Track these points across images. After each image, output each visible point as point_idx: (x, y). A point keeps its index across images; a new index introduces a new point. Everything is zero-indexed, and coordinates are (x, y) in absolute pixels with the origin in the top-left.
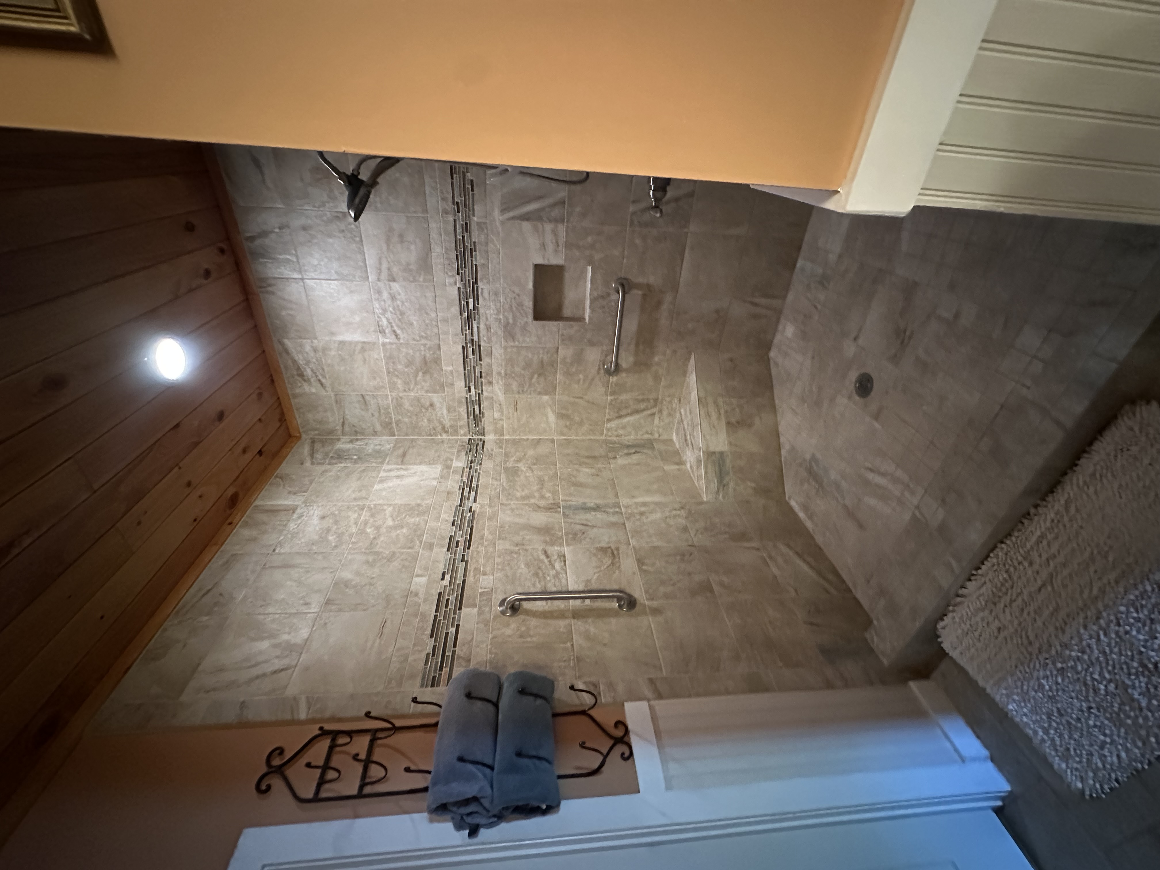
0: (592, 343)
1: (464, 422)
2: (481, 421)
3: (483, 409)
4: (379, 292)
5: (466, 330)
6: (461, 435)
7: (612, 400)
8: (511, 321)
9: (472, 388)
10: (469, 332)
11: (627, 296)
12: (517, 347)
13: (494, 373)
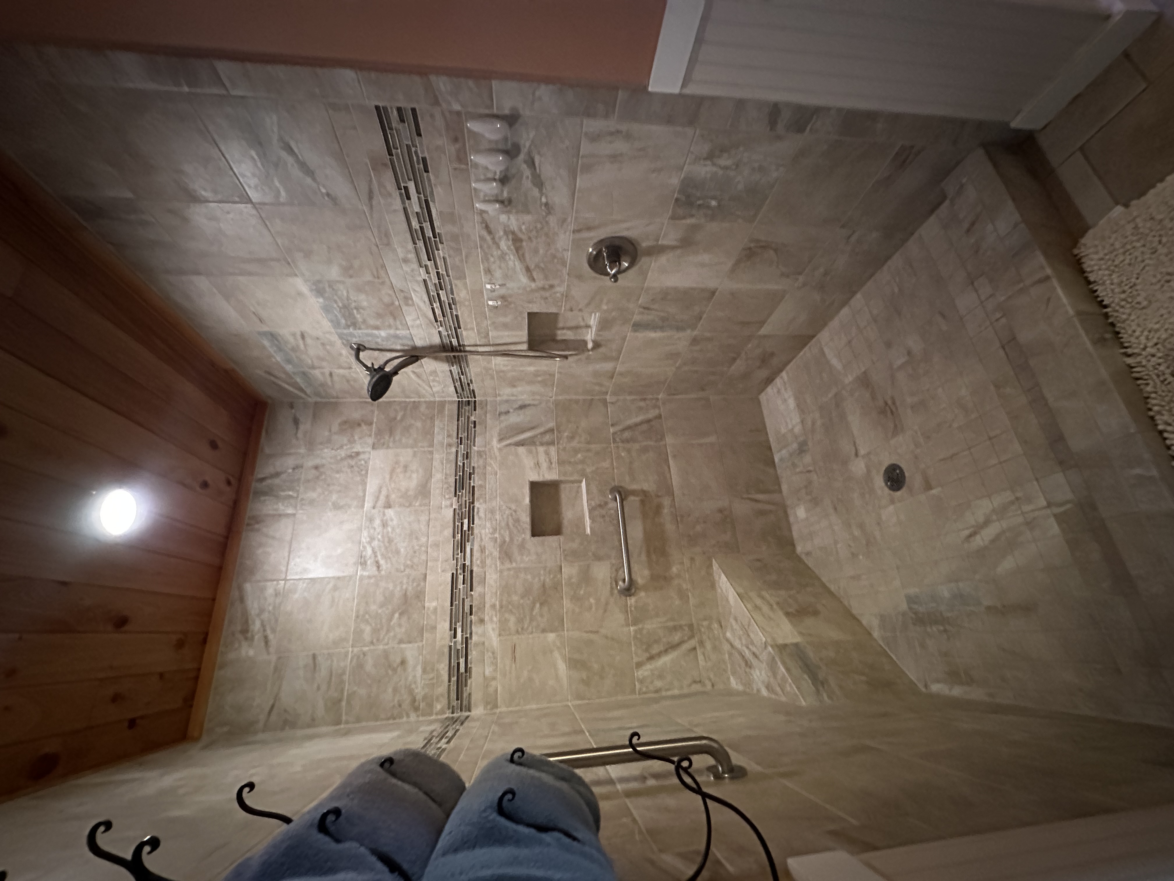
0: (598, 558)
1: (442, 689)
2: (466, 685)
3: (471, 663)
4: (371, 520)
5: (458, 554)
6: (437, 714)
7: (636, 631)
8: (507, 539)
9: (459, 631)
10: (461, 556)
11: (624, 503)
12: (514, 568)
13: (487, 606)
